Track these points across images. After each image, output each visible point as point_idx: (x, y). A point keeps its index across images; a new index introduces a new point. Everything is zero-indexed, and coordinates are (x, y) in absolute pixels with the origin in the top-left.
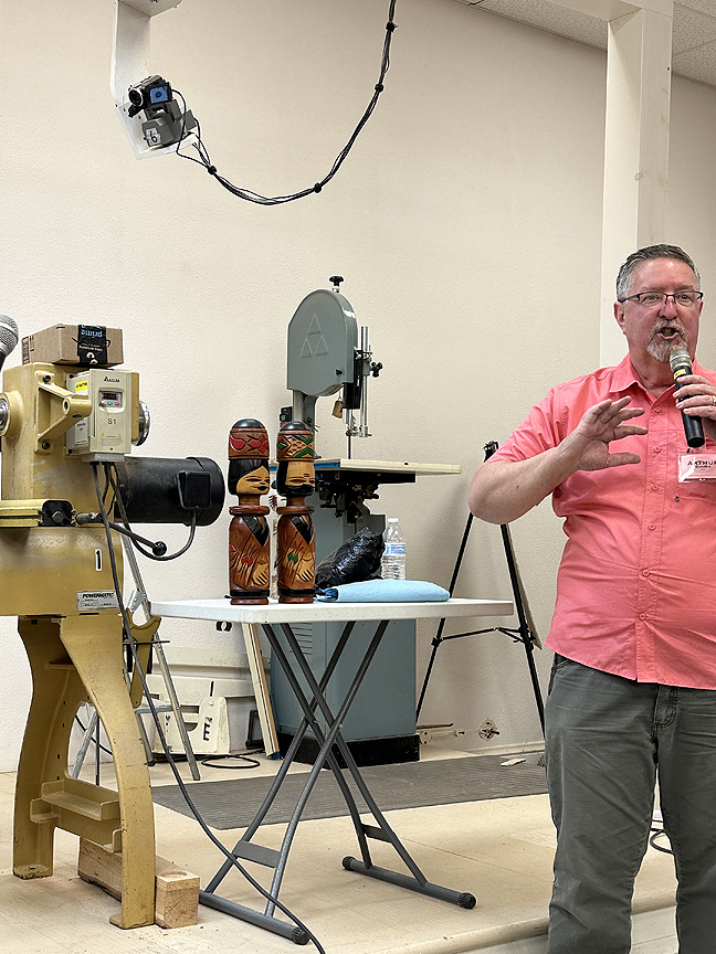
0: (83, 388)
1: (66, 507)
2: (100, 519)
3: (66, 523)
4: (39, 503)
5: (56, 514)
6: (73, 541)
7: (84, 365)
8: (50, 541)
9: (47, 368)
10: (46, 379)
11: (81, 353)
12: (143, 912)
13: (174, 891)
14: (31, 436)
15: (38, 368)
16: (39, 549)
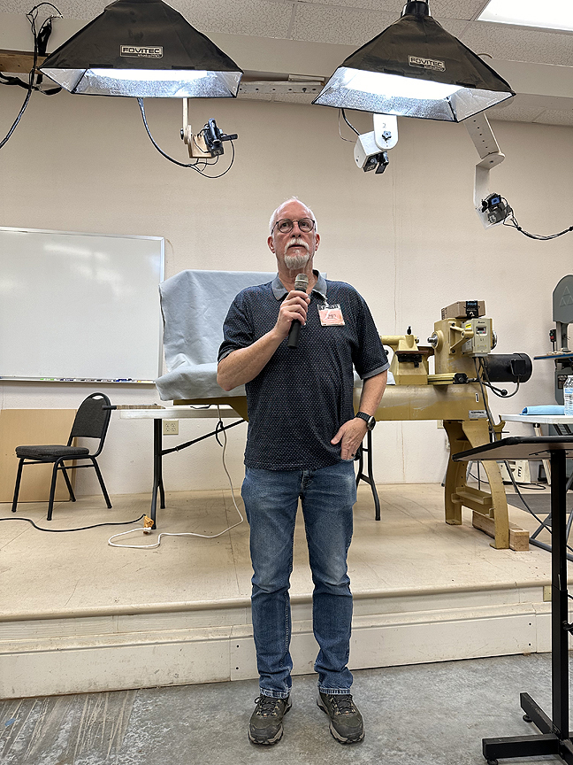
0: (469, 327)
1: (464, 376)
2: (478, 381)
3: (464, 382)
4: (453, 375)
5: (460, 379)
6: (466, 390)
7: (469, 317)
8: (456, 390)
9: (453, 320)
10: (453, 325)
11: (468, 313)
12: (504, 543)
13: (517, 536)
14: (447, 348)
15: (449, 320)
16: (452, 393)
